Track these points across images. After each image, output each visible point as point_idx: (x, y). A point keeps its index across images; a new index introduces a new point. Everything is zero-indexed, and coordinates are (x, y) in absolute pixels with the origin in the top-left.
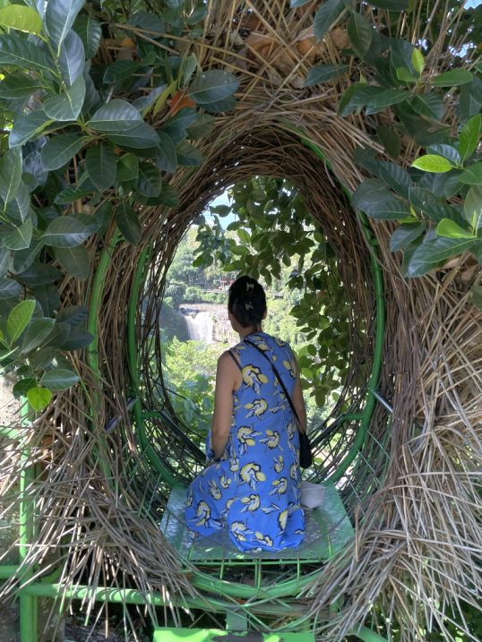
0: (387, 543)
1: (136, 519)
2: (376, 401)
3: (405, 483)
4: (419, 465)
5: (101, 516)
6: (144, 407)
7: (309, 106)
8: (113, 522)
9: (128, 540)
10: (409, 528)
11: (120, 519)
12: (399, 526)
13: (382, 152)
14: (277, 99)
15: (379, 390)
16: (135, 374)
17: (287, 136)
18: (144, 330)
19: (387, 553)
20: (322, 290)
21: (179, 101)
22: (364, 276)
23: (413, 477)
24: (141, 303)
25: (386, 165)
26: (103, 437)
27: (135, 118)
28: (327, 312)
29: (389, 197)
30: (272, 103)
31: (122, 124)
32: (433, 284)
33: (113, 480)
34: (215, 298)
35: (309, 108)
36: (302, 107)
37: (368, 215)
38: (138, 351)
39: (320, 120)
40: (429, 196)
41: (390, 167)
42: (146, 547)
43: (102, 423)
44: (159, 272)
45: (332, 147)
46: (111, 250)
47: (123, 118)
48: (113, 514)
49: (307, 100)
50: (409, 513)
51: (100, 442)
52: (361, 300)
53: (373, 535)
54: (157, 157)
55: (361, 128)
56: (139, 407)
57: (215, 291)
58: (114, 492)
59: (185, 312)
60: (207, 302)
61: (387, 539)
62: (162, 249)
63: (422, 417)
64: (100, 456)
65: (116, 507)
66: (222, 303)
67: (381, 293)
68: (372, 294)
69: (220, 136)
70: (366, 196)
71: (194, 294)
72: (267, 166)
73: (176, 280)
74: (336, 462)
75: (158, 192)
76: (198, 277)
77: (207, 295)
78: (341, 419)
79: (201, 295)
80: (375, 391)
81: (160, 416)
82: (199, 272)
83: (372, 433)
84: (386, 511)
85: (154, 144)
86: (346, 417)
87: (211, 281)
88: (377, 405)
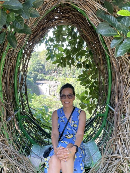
0: (114, 159)
1: (19, 154)
2: (109, 108)
3: (120, 136)
4: (125, 129)
5: (5, 154)
6: (21, 114)
8: (10, 156)
9: (16, 163)
10: (122, 154)
11: (13, 154)
12: (118, 153)
13: (107, 11)
15: (110, 105)
16: (17, 101)
17: (73, 9)
19: (114, 163)
20: (90, 69)
22: (103, 62)
23: (123, 134)
24: (19, 74)
25: (108, 16)
26: (6, 124)
29: (110, 28)
32: (127, 61)
33: (9, 139)
34: (50, 78)
37: (102, 35)
38: (18, 93)
40: (124, 27)
41: (110, 17)
42: (23, 165)
43: (5, 118)
45: (89, 10)
48: (10, 153)
50: (122, 148)
51: (4, 125)
52: (103, 71)
53: (109, 157)
54: (22, 14)
55: (99, 3)
56: (19, 114)
57: (50, 75)
58: (10, 144)
60: (47, 80)
61: (114, 158)
62: (27, 53)
63: (126, 112)
64: (4, 131)
65: (11, 150)
66: (52, 80)
67: (110, 68)
68: (107, 68)
69: (46, 7)
70: (101, 28)
71: (41, 77)
72: (66, 21)
73: (34, 72)
74: (95, 132)
75: (23, 27)
76: (43, 70)
77: (46, 77)
78: (96, 116)
79: (44, 77)
80: (109, 105)
81: (28, 117)
82: (43, 68)
83: (108, 121)
84: (113, 147)
85: (20, 8)
86: (98, 115)
87: (48, 72)
88: (110, 110)
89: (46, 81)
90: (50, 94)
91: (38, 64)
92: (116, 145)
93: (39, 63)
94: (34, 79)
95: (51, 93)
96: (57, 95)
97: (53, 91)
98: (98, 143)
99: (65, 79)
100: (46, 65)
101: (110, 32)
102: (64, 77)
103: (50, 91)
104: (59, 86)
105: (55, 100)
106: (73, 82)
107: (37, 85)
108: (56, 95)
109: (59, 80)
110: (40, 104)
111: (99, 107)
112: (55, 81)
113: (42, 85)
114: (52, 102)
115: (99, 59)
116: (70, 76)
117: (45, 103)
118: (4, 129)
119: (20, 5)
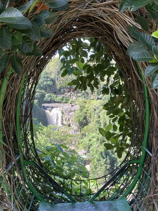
2: (146, 153)
6: (24, 159)
7: (105, 6)
14: (89, 2)
16: (19, 142)
18: (24, 119)
20: (120, 95)
21: (41, 7)
22: (138, 88)
24: (22, 104)
25: (142, 35)
27: (20, 16)
28: (122, 107)
30: (87, 5)
31: (14, 19)
33: (10, 195)
34: (62, 100)
35: (105, 7)
36: (102, 6)
39: (110, 12)
44: (32, 87)
46: (8, 78)
47: (14, 16)
49: (104, 3)
52: (137, 100)
54: (31, 34)
56: (22, 159)
57: (63, 95)
58: (11, 202)
59: (45, 108)
60: (58, 102)
62: (33, 75)
64: (4, 183)
65: (12, 209)
66: (66, 103)
67: (147, 96)
68: (143, 97)
69: (62, 20)
70: (133, 50)
71: (50, 98)
72: (87, 32)
73: (39, 91)
74: (127, 186)
75: (32, 50)
76: (52, 88)
77: (58, 98)
78: (129, 163)
79: (55, 98)
80: (146, 148)
81: (34, 163)
82: (53, 85)
83: (145, 170)
84: (150, 208)
85: (29, 27)
86: (131, 162)
87: (60, 90)
88: (147, 155)
89: (56, 104)
90: (62, 124)
91: (46, 79)
92: (154, 205)
93: (48, 78)
94: (39, 101)
95: (65, 123)
96: (74, 126)
97: (68, 119)
98: (130, 200)
99: (85, 101)
100: (57, 80)
101: (145, 55)
102: (85, 98)
103: (62, 120)
104: (76, 111)
105: (71, 133)
106: (97, 106)
107: (44, 110)
108: (71, 125)
109: (77, 103)
110: (48, 139)
111: (133, 150)
112: (71, 103)
113: (51, 110)
114: (65, 136)
115: (132, 84)
116: (92, 97)
117: (56, 138)
118: (2, 181)
119: (29, 23)
